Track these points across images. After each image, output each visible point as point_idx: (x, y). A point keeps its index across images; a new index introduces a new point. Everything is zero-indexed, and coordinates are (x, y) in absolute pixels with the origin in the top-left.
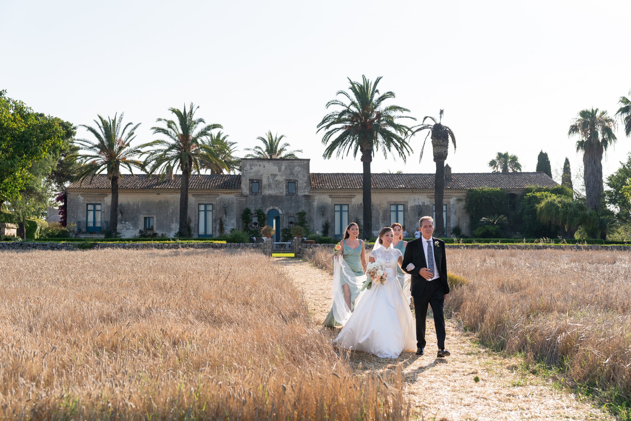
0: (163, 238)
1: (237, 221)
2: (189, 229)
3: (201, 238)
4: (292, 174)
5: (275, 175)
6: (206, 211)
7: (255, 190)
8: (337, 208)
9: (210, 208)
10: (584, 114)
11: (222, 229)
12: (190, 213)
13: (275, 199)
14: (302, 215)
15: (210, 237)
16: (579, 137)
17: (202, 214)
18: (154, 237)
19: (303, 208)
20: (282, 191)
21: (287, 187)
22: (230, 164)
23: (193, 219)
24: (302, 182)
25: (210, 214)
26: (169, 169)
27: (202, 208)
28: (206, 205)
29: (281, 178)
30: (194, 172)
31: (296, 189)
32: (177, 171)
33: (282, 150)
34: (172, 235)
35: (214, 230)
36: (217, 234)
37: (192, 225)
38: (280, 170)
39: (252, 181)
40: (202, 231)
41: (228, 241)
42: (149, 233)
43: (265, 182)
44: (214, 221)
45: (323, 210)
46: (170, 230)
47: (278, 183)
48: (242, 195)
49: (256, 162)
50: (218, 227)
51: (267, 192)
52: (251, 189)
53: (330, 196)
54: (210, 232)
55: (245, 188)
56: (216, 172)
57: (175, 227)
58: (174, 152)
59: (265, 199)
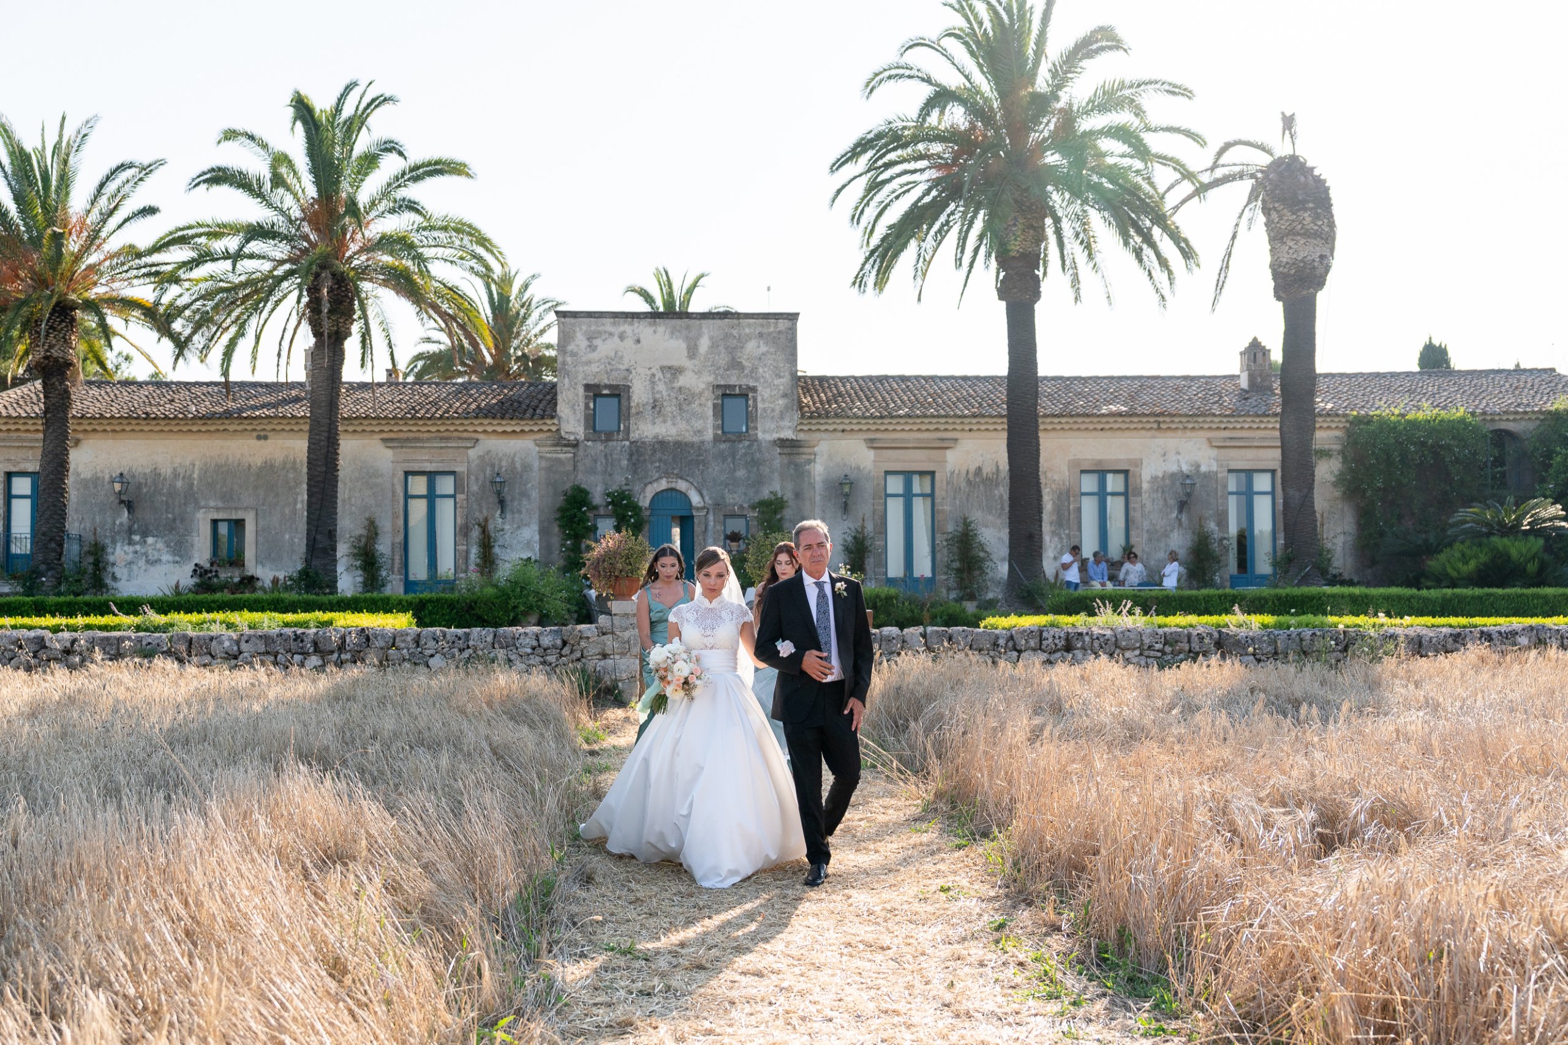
1: (543, 532)
2: (371, 562)
4: (735, 364)
5: (674, 371)
6: (431, 498)
7: (606, 421)
8: (895, 485)
9: (445, 486)
11: (487, 561)
13: (678, 455)
14: (771, 508)
17: (419, 509)
18: (246, 591)
19: (774, 486)
20: (702, 425)
21: (719, 411)
23: (386, 525)
24: (770, 394)
25: (446, 511)
27: (419, 486)
28: (431, 476)
29: (695, 381)
31: (750, 417)
35: (460, 563)
37: (383, 547)
38: (692, 352)
39: (594, 391)
40: (417, 567)
42: (228, 573)
43: (640, 394)
44: (462, 532)
45: (846, 490)
47: (685, 399)
48: (560, 441)
49: (607, 325)
50: (474, 553)
51: (646, 429)
52: (591, 420)
53: (872, 444)
54: (446, 572)
55: (570, 415)
59: (638, 453)
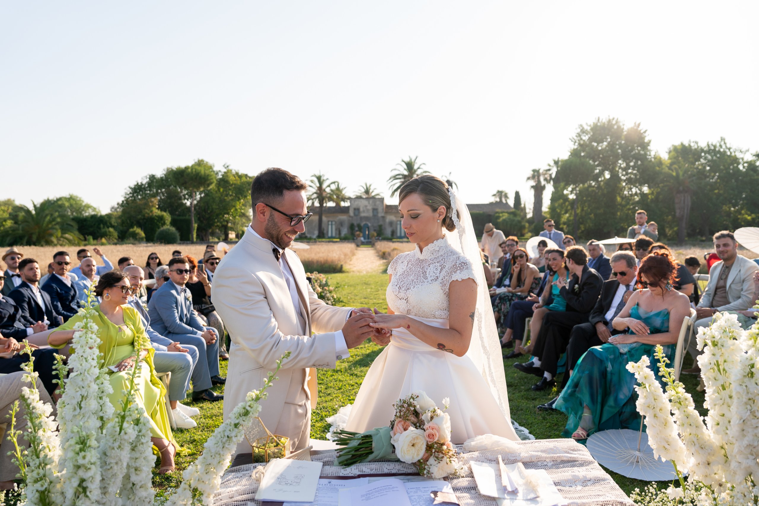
0: (310, 239)
1: (348, 229)
2: (323, 234)
3: (329, 238)
4: (375, 205)
5: (366, 206)
6: (332, 225)
7: (357, 213)
8: (399, 223)
9: (334, 223)
10: (534, 171)
11: (340, 234)
12: (324, 226)
13: (367, 218)
14: (380, 226)
15: (335, 238)
16: (532, 183)
17: (330, 226)
18: (306, 238)
19: (381, 223)
20: (370, 214)
21: (373, 212)
22: (344, 199)
23: (325, 229)
24: (380, 210)
25: (334, 227)
26: (313, 203)
27: (330, 223)
28: (332, 222)
29: (370, 208)
30: (325, 205)
31: (377, 213)
32: (317, 204)
33: (373, 192)
34: (315, 237)
35: (336, 234)
36: (338, 236)
37: (325, 232)
38: (369, 203)
39: (355, 209)
40: (330, 235)
41: (341, 239)
42: (303, 236)
43: (361, 209)
44: (336, 229)
45: (391, 223)
46: (314, 234)
47: (368, 210)
48: (350, 216)
49: (357, 200)
50: (338, 233)
51: (363, 215)
52: (354, 213)
53: (395, 217)
54: (334, 235)
55: (351, 213)
56: (338, 204)
57: (316, 233)
58: (315, 196)
59: (362, 218)
